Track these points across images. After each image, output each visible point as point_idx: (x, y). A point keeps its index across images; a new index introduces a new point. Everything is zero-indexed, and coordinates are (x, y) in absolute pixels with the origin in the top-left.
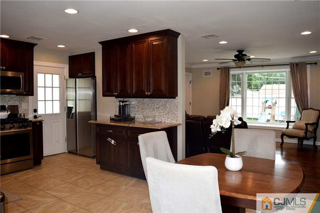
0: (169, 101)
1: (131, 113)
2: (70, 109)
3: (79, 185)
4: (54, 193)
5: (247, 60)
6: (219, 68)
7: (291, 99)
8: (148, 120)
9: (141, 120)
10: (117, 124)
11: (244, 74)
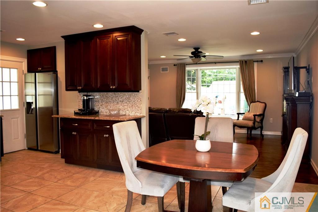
0: (133, 94)
1: (95, 107)
2: (29, 104)
3: (46, 179)
4: (21, 188)
5: (203, 57)
6: (176, 64)
7: (240, 93)
8: (113, 113)
9: (105, 114)
10: (83, 118)
11: (199, 70)
